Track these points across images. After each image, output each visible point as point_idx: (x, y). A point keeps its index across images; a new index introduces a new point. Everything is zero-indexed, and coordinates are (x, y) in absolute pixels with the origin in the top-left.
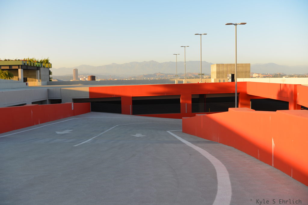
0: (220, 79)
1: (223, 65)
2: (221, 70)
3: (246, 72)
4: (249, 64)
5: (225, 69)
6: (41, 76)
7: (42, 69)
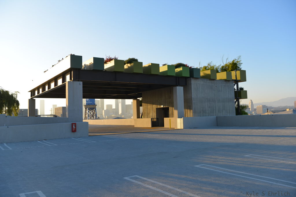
6: (193, 102)
7: (198, 83)
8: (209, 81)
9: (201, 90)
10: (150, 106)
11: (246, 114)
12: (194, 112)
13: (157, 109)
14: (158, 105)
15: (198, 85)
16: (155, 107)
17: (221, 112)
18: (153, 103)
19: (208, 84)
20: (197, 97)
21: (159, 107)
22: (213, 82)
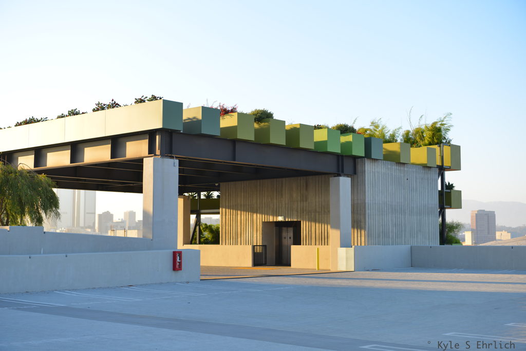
6: (367, 212)
7: (376, 170)
8: (396, 167)
9: (381, 189)
10: (242, 216)
12: (369, 236)
13: (266, 224)
14: (268, 214)
15: (376, 175)
16: (259, 219)
17: (415, 236)
18: (254, 210)
19: (394, 174)
20: (374, 202)
21: (271, 219)
22: (402, 168)
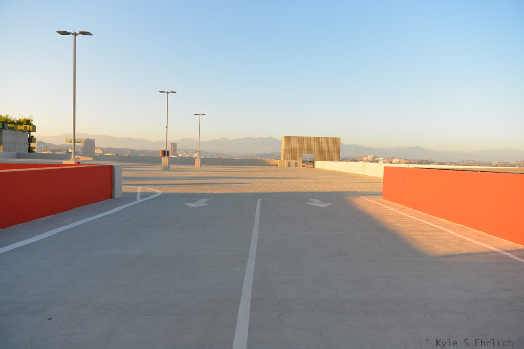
0: (290, 161)
1: (295, 138)
2: (292, 146)
3: (333, 152)
4: (339, 139)
5: (299, 145)
6: (3, 143)
9: (7, 137)
11: (34, 152)
12: (3, 149)
15: (6, 133)
17: (20, 150)
19: (12, 133)
20: (5, 140)
22: (15, 131)
